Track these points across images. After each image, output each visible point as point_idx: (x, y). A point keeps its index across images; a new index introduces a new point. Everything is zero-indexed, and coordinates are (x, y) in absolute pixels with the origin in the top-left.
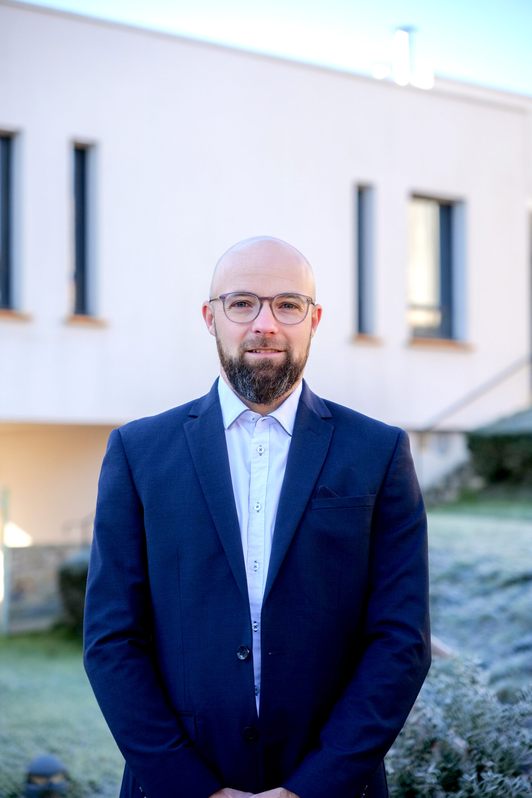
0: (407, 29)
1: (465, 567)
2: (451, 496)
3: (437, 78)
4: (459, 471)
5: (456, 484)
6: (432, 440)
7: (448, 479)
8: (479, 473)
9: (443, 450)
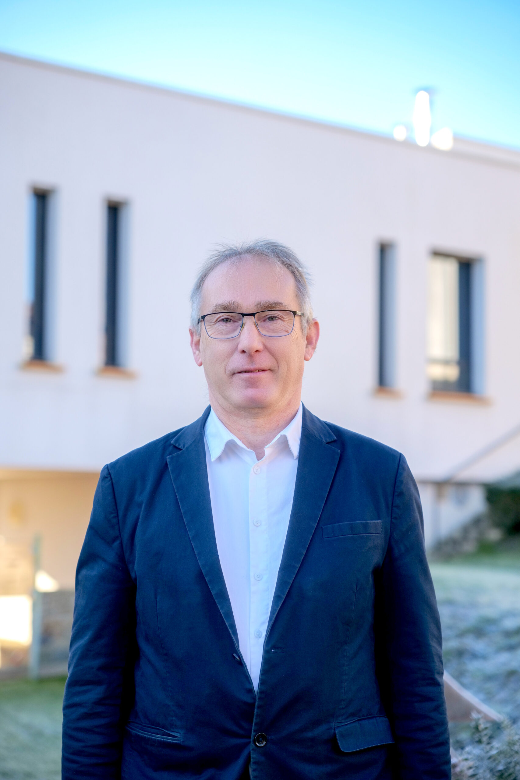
0: (429, 90)
1: (490, 621)
2: (469, 547)
3: (457, 138)
4: (477, 521)
5: (473, 534)
6: (450, 491)
7: (465, 530)
8: (497, 525)
9: (461, 501)
